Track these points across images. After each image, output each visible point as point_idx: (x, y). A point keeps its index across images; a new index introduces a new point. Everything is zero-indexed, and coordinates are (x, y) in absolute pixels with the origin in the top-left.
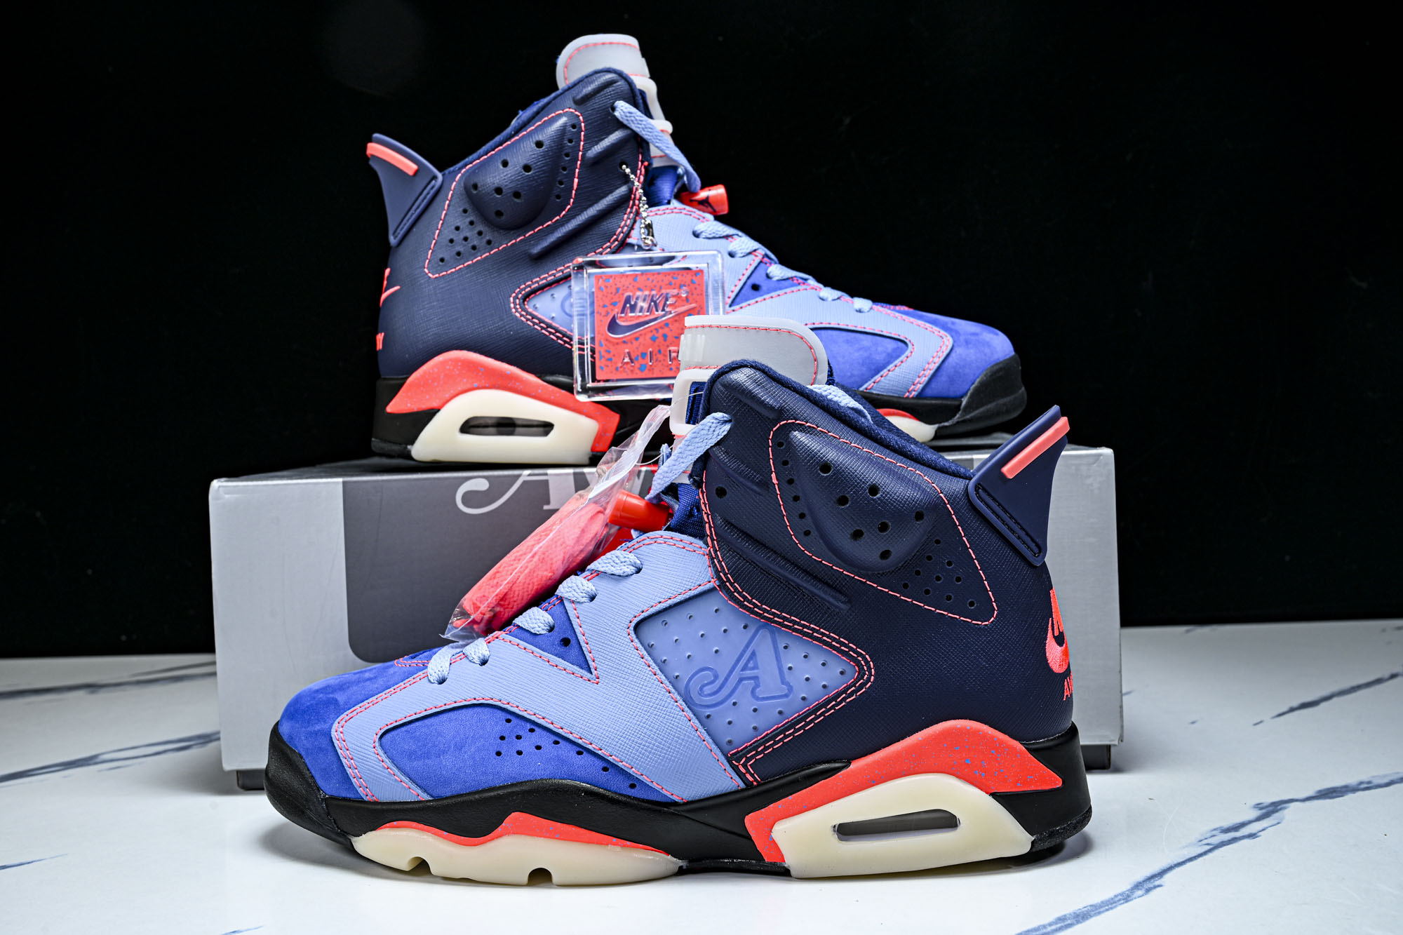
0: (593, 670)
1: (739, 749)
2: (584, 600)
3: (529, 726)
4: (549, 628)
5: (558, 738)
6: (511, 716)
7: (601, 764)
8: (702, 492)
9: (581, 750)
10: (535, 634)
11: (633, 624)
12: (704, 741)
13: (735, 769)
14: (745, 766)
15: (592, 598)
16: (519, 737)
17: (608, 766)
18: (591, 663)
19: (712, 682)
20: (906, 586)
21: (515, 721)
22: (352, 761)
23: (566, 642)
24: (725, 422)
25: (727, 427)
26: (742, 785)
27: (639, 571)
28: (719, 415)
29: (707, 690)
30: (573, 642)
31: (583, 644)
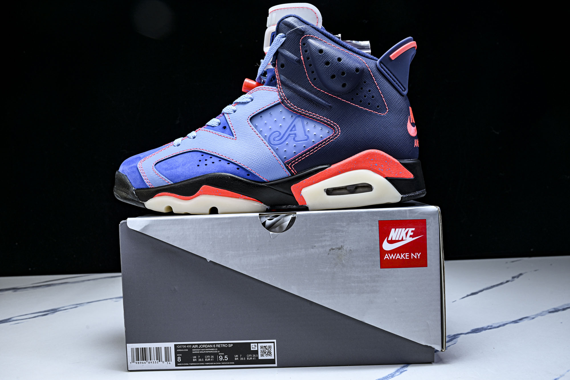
0: (234, 135)
1: (289, 160)
2: (232, 112)
3: (210, 156)
4: (218, 124)
5: (221, 159)
6: (203, 153)
7: (237, 167)
8: (276, 68)
9: (229, 162)
10: (214, 127)
11: (249, 118)
12: (275, 157)
13: (287, 167)
14: (291, 166)
15: (235, 111)
16: (206, 160)
17: (239, 167)
18: (234, 133)
19: (279, 136)
20: (352, 99)
21: (205, 155)
22: (144, 174)
23: (225, 128)
24: (284, 37)
25: (284, 39)
26: (290, 175)
27: (252, 100)
28: (281, 34)
29: (277, 139)
30: (227, 127)
31: (231, 127)
